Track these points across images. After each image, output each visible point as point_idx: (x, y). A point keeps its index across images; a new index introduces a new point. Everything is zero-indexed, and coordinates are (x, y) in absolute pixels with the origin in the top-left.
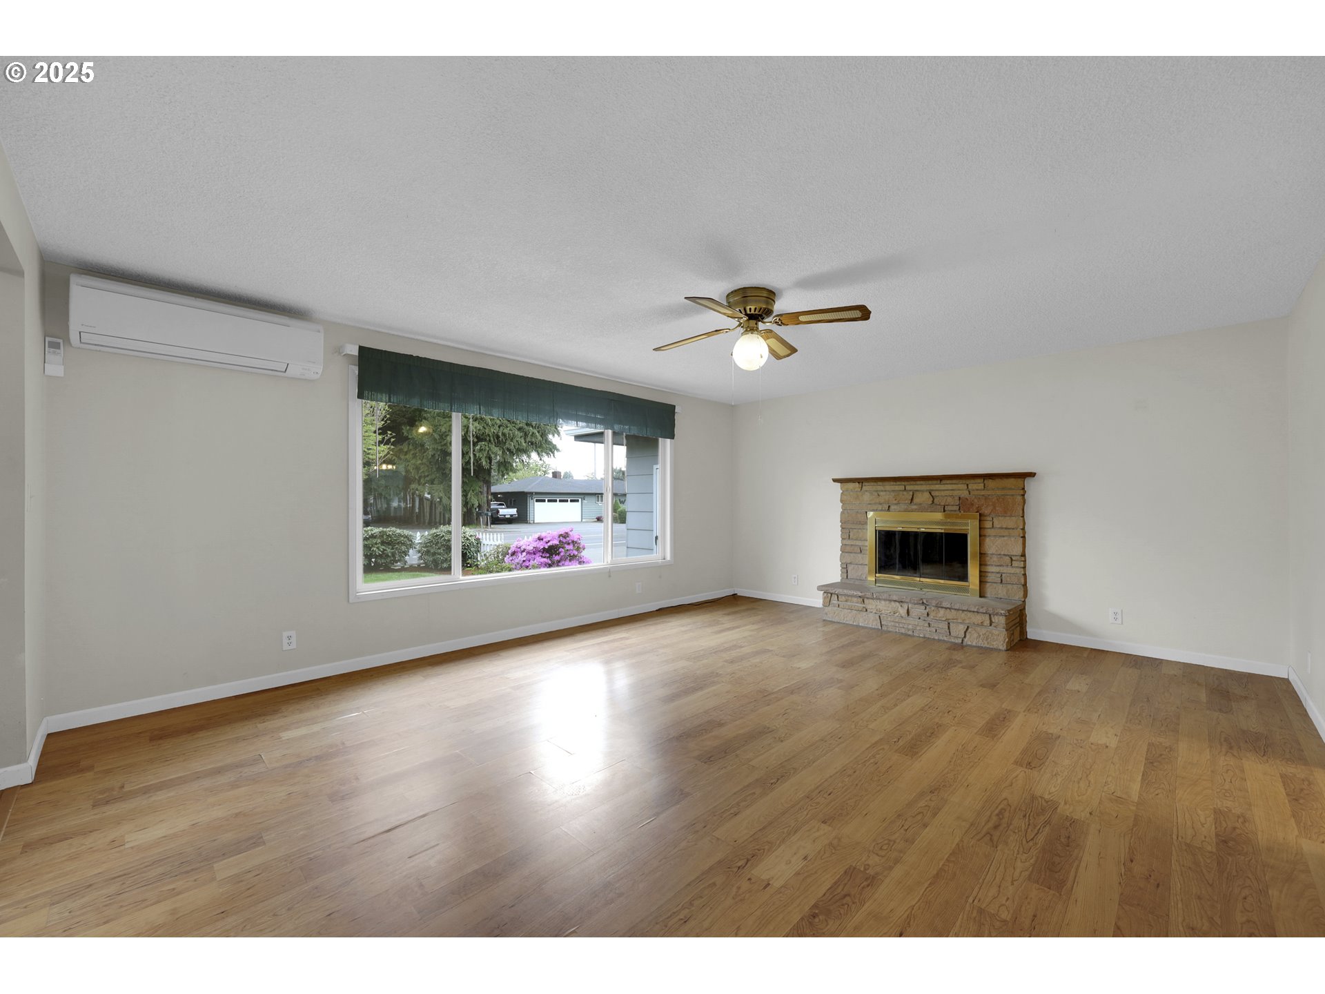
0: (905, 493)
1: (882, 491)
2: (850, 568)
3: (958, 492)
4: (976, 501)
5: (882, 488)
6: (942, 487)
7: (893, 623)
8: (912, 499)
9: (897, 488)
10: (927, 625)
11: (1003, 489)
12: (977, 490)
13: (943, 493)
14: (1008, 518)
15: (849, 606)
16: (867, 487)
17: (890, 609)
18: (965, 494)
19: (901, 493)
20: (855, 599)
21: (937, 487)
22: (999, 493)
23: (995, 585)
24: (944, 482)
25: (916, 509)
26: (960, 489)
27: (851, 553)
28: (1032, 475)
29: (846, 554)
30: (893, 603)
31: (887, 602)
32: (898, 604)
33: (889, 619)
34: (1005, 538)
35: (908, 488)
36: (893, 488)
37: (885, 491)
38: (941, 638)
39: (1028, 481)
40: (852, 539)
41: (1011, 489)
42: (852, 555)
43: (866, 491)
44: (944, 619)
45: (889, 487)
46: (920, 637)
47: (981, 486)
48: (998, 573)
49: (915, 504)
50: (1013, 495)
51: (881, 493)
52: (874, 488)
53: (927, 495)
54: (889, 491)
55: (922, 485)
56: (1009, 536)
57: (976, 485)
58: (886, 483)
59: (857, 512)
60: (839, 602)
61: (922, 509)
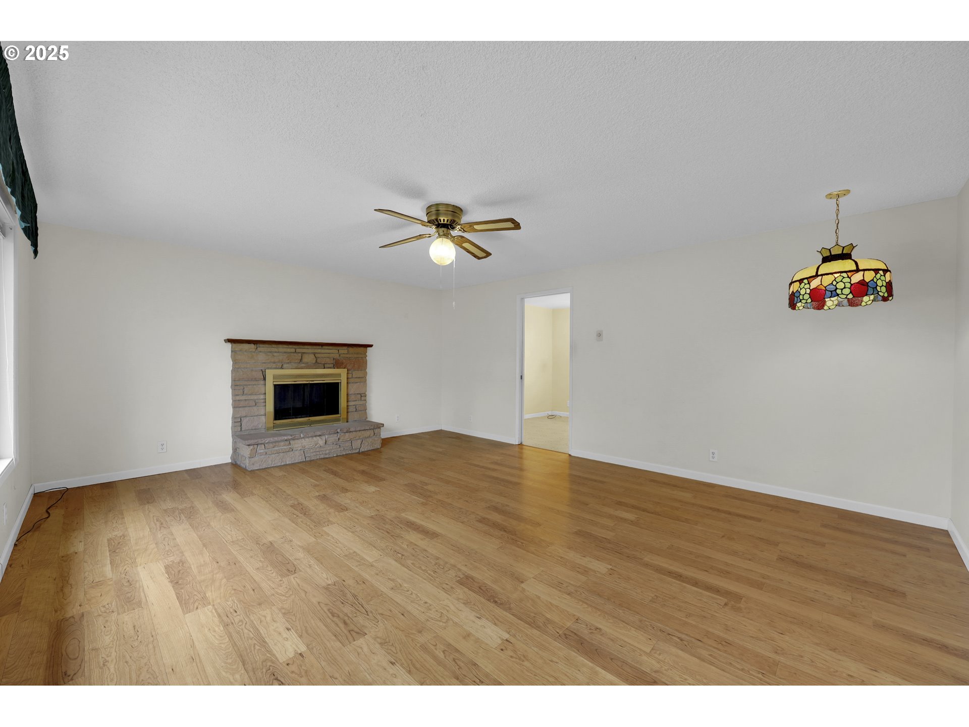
0: (295, 354)
1: (276, 352)
2: (245, 421)
3: (333, 355)
4: (344, 361)
5: (276, 350)
6: (323, 351)
7: (315, 453)
8: (301, 360)
9: (289, 350)
10: (338, 447)
11: (358, 354)
12: (344, 354)
13: (323, 355)
14: (360, 371)
15: (277, 450)
16: (262, 348)
17: (313, 443)
18: (336, 356)
19: (292, 354)
20: (282, 443)
21: (319, 351)
22: (356, 356)
23: (353, 413)
24: (324, 347)
25: (305, 367)
26: (334, 351)
27: (245, 407)
28: (371, 346)
29: (241, 409)
30: (314, 438)
31: (310, 438)
32: (318, 438)
33: (312, 451)
34: (358, 384)
35: (298, 350)
36: (285, 350)
37: (278, 352)
38: (348, 453)
39: (369, 349)
40: (246, 394)
41: (361, 354)
42: (246, 409)
43: (260, 352)
44: (349, 439)
45: (282, 349)
46: (334, 457)
47: (346, 351)
48: (354, 405)
49: (304, 363)
50: (362, 358)
51: (275, 354)
52: (269, 350)
53: (312, 356)
54: (281, 352)
55: (308, 349)
56: (360, 382)
57: (343, 351)
58: (280, 346)
59: (252, 370)
60: (266, 450)
61: (308, 367)
